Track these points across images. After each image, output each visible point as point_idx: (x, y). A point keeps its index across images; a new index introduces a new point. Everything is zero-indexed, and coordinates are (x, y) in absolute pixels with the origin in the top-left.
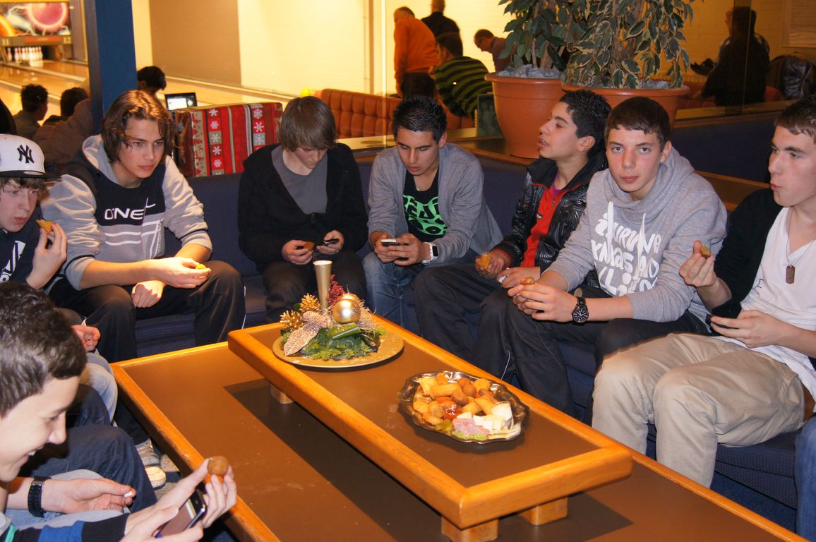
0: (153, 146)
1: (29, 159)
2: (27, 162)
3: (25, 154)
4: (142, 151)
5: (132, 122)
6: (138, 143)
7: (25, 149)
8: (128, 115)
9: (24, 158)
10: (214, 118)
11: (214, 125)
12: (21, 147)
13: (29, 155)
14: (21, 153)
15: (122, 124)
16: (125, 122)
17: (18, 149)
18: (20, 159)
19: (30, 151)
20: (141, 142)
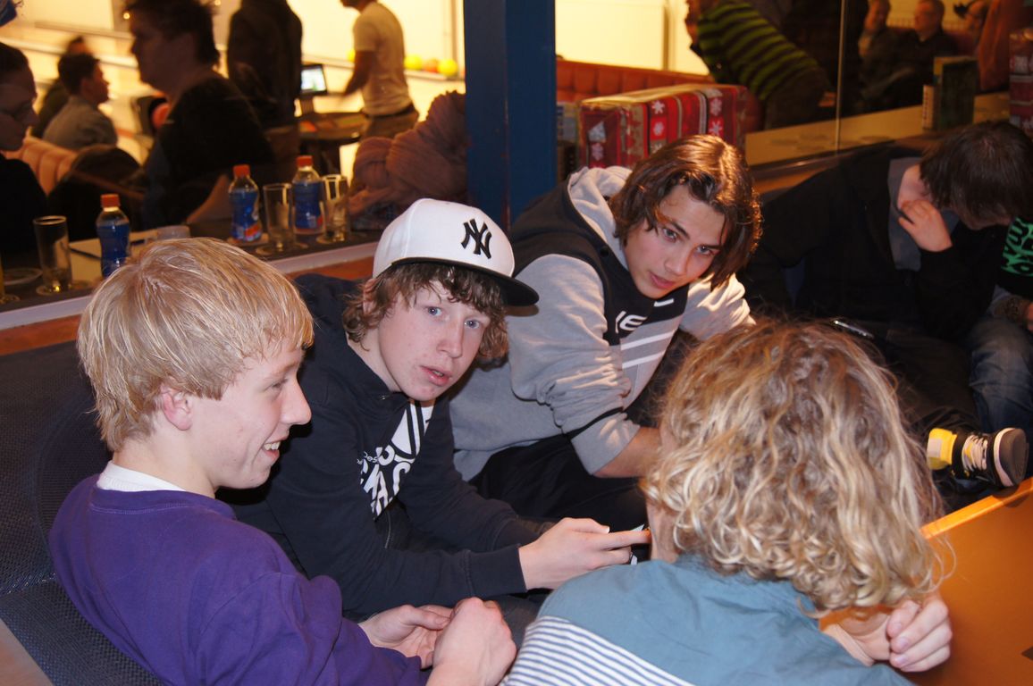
0: (693, 252)
1: (482, 248)
2: (477, 252)
3: (478, 237)
4: (671, 249)
5: (681, 192)
6: (670, 232)
7: (479, 228)
8: (682, 180)
9: (472, 243)
10: (659, 117)
11: (658, 129)
12: (473, 222)
13: (483, 241)
14: (468, 232)
15: (661, 190)
16: (669, 187)
17: (466, 225)
18: (465, 244)
19: (489, 236)
20: (677, 234)
